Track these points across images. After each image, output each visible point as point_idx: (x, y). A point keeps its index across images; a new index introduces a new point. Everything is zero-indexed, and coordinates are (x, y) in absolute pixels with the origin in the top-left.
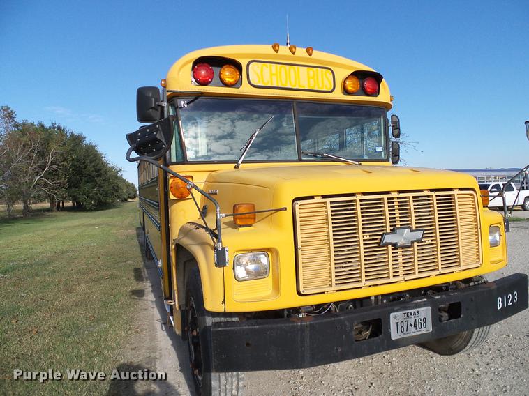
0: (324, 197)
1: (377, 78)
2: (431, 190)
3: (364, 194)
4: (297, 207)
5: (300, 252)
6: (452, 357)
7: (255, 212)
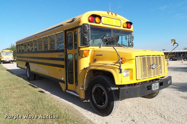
0: (140, 56)
1: (131, 23)
2: (157, 55)
3: (147, 56)
4: (136, 59)
5: (137, 70)
6: (153, 98)
7: (125, 60)
